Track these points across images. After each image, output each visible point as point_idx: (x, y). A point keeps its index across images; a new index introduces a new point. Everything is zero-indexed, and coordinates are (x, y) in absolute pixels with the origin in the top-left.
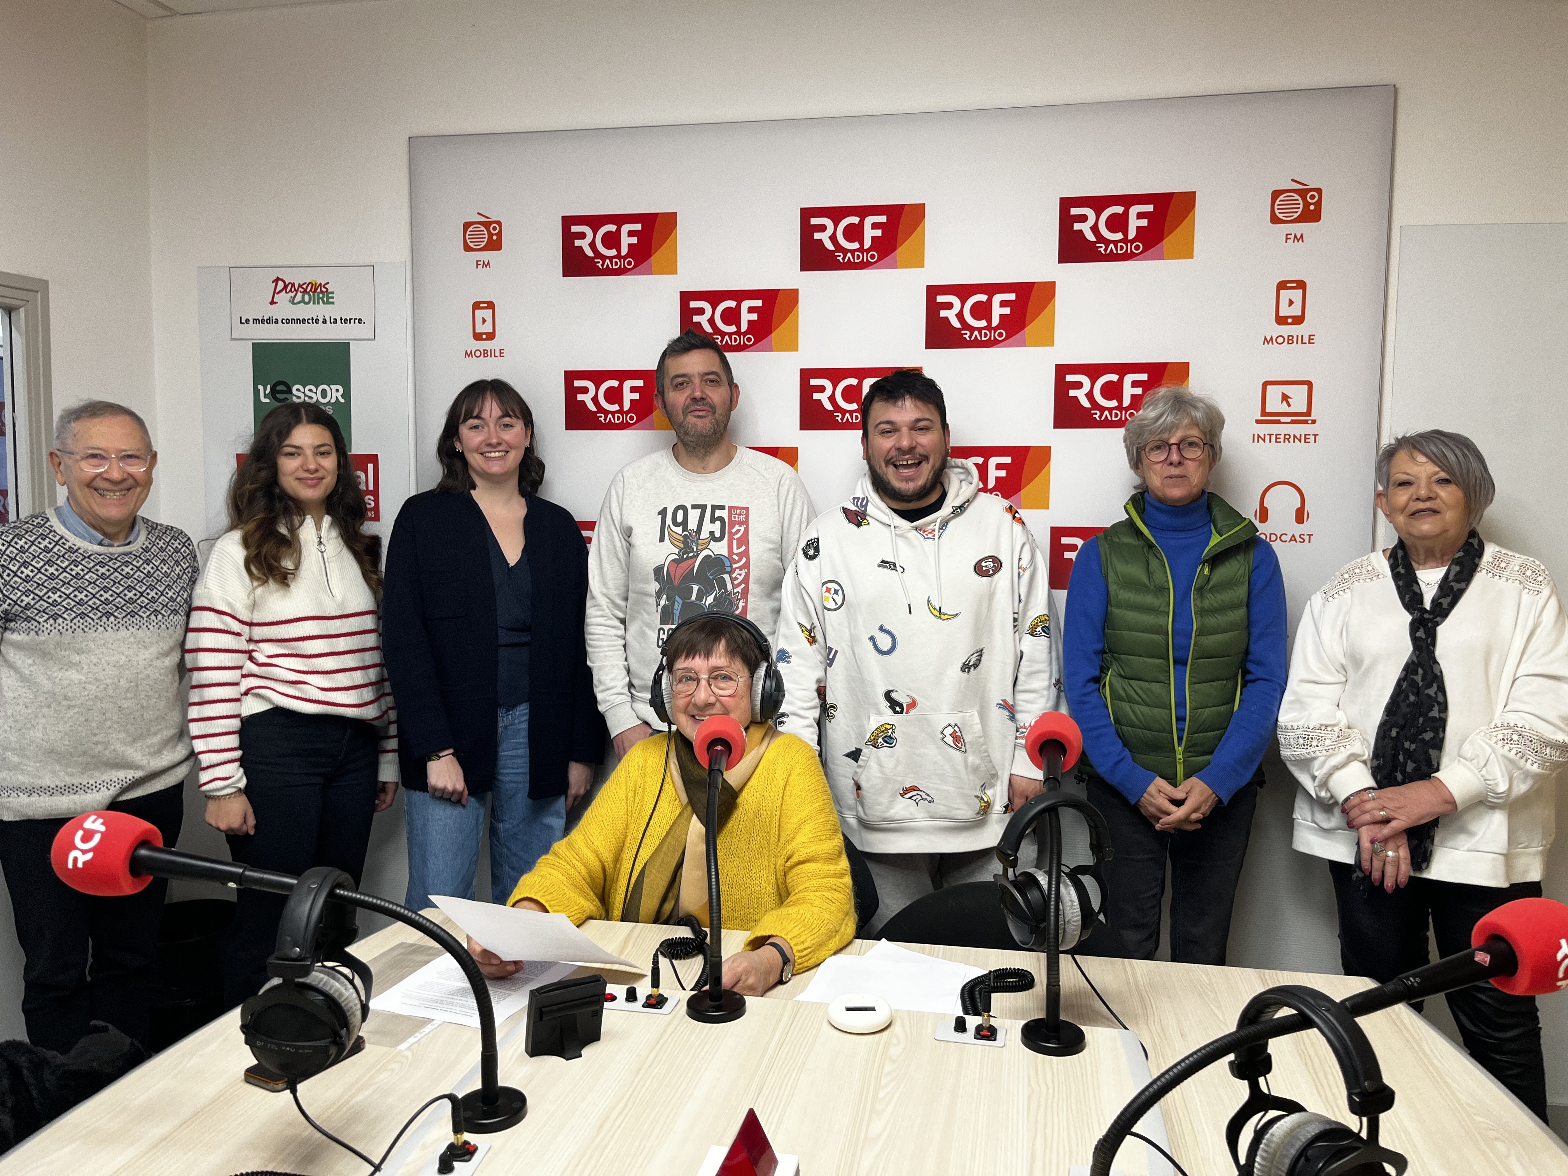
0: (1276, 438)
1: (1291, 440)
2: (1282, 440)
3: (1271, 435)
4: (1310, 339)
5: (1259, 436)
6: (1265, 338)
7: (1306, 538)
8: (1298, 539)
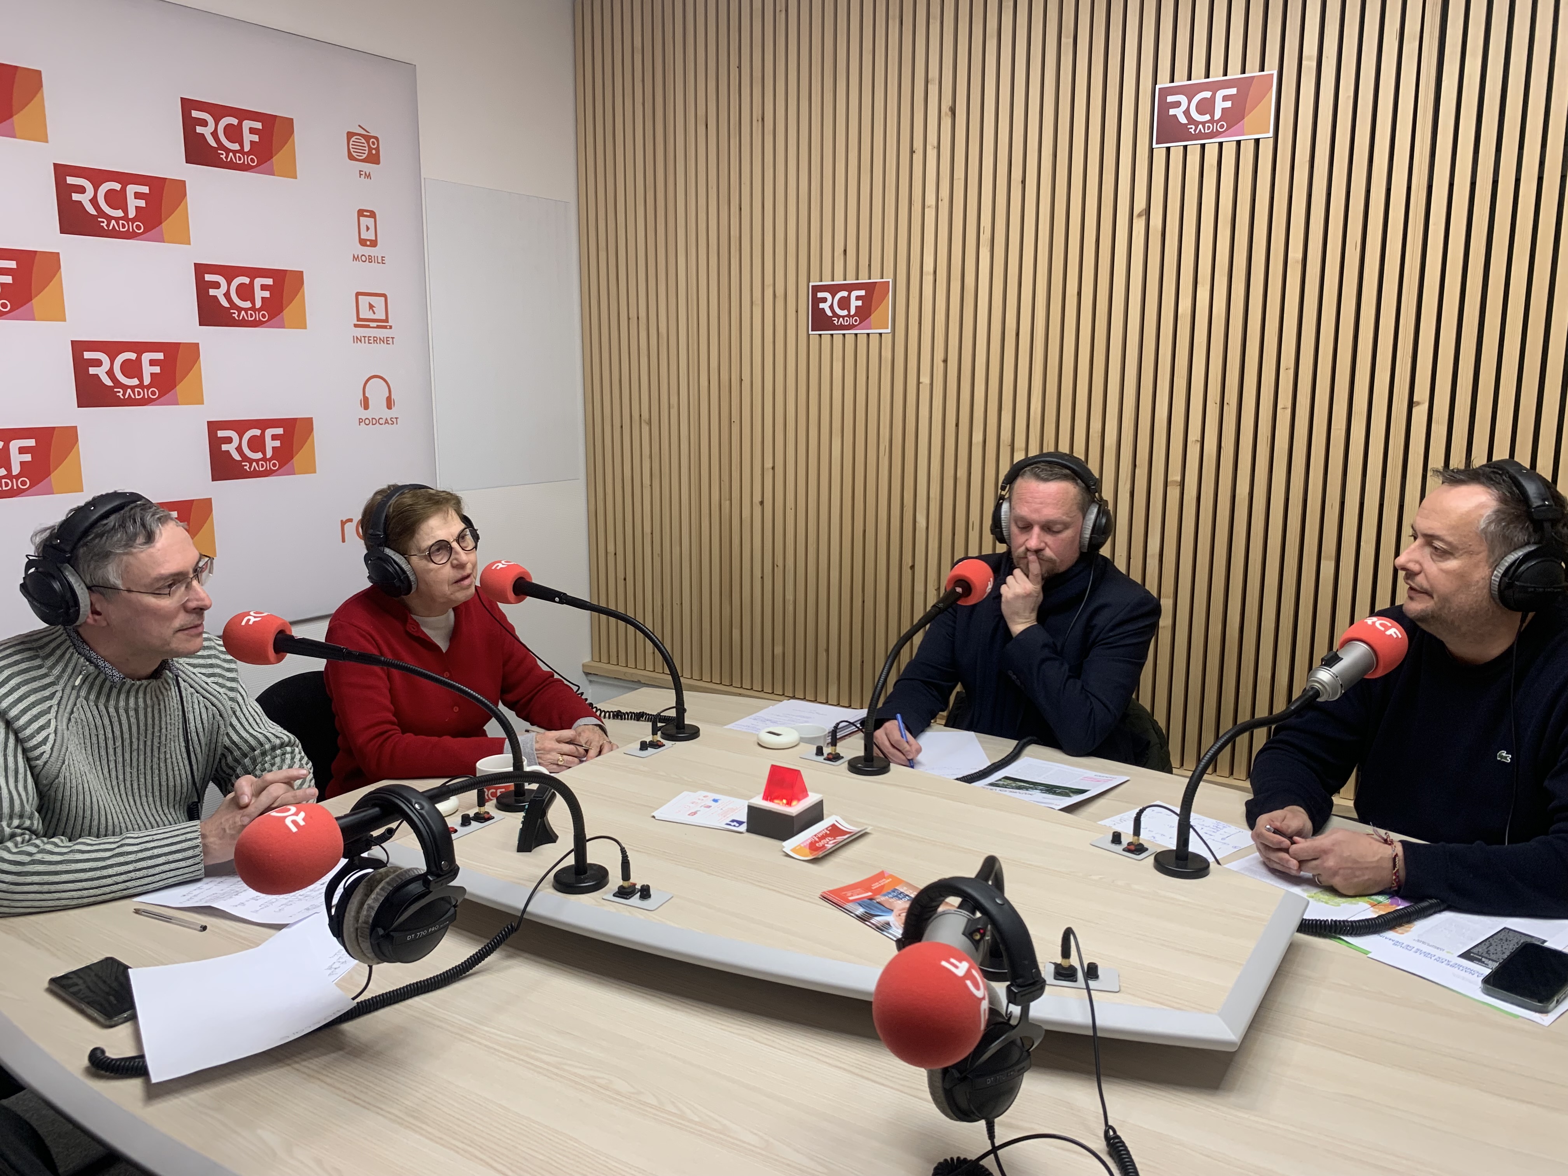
0: (369, 340)
1: (378, 341)
2: (372, 341)
3: (365, 337)
4: (383, 260)
5: (357, 338)
6: (354, 256)
7: (394, 420)
8: (390, 422)
